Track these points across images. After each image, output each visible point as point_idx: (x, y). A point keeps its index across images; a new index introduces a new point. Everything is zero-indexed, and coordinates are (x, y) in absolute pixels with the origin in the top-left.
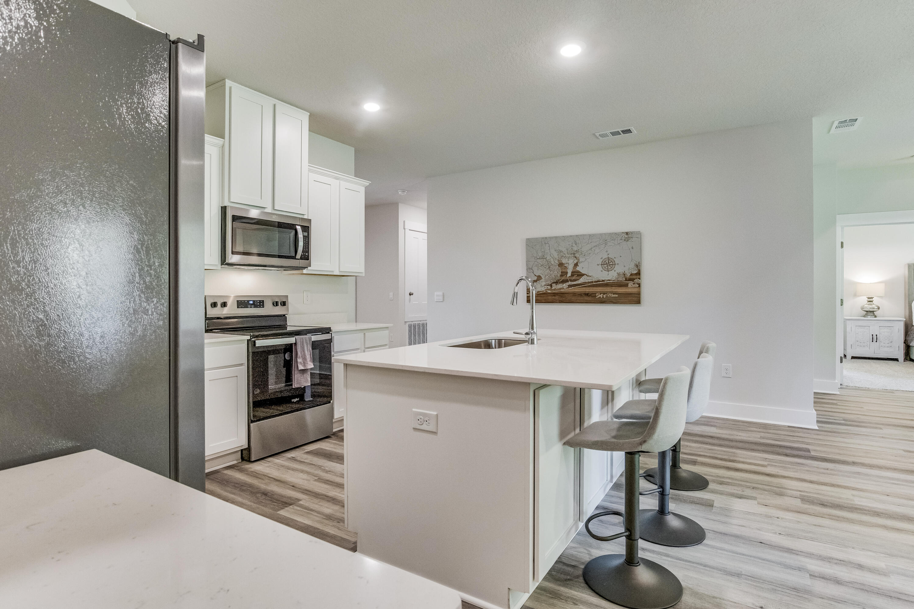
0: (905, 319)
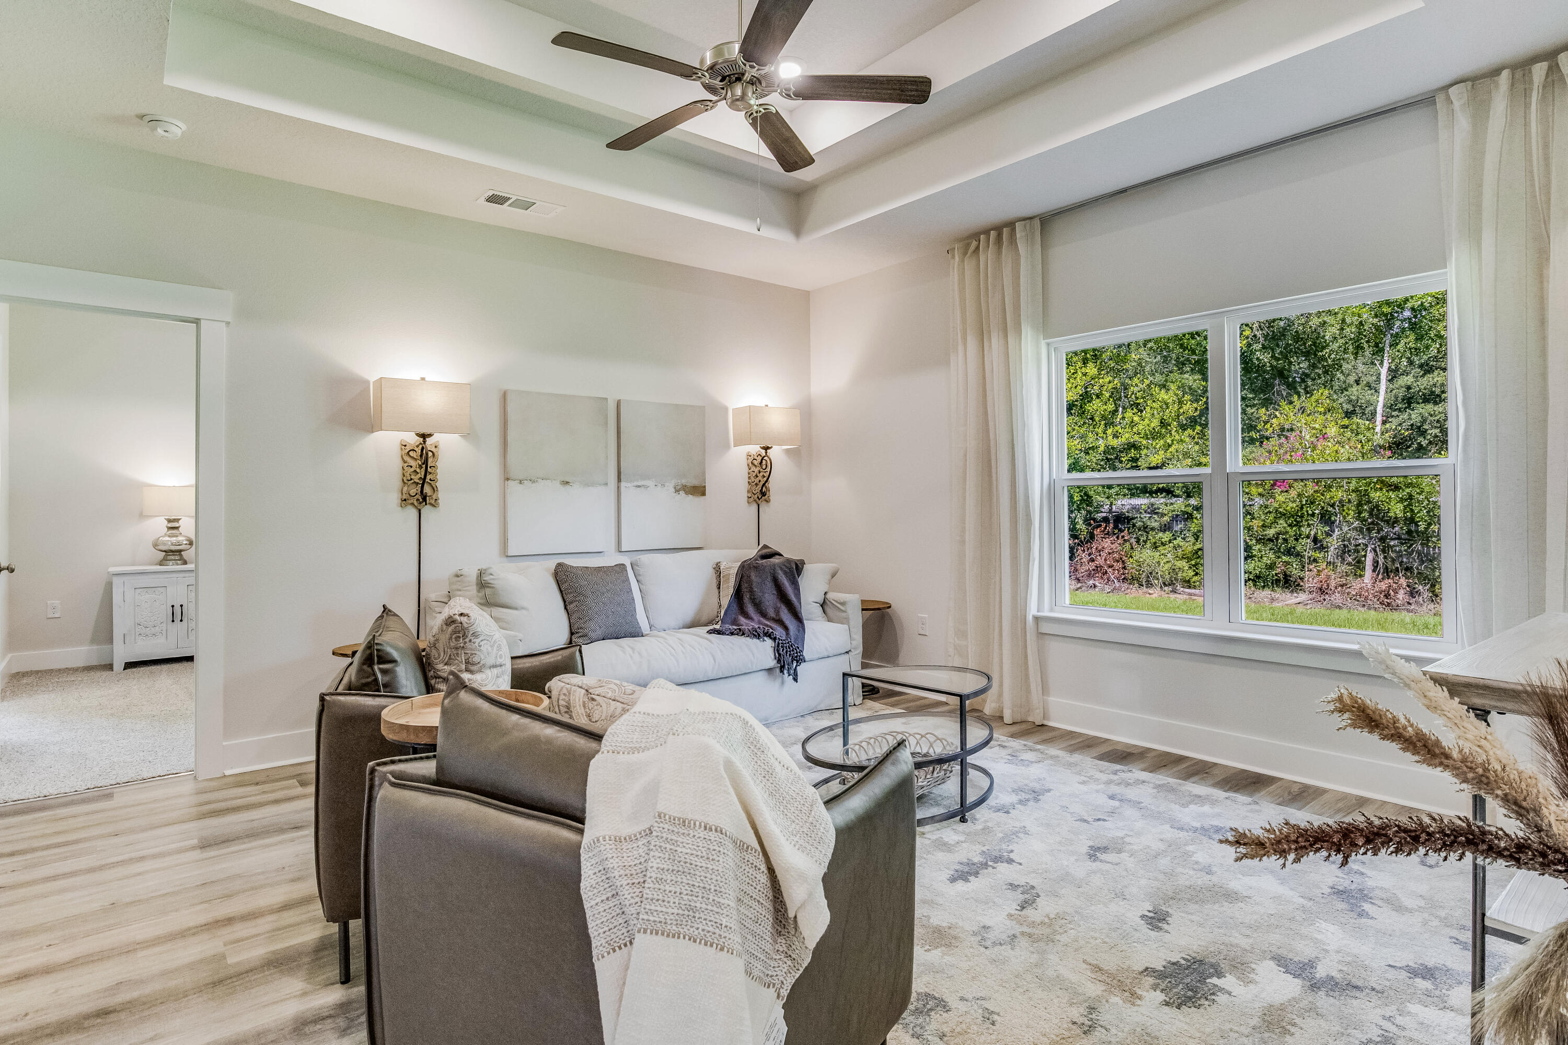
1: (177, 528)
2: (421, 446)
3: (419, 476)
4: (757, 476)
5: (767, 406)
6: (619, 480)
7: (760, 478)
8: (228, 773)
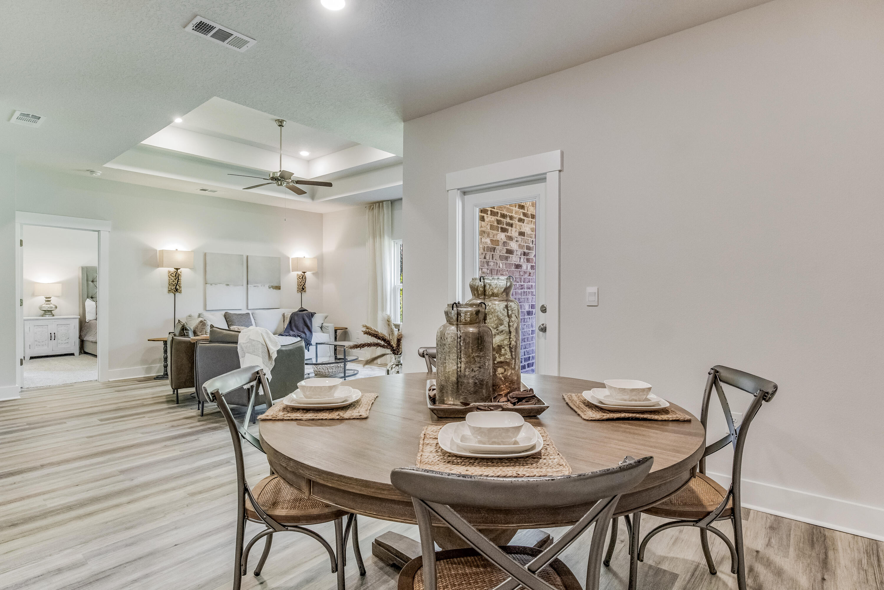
0: (79, 317)
1: (50, 301)
2: (175, 272)
3: (175, 282)
4: (301, 283)
5: (304, 257)
6: (248, 284)
7: (302, 283)
8: (110, 380)
